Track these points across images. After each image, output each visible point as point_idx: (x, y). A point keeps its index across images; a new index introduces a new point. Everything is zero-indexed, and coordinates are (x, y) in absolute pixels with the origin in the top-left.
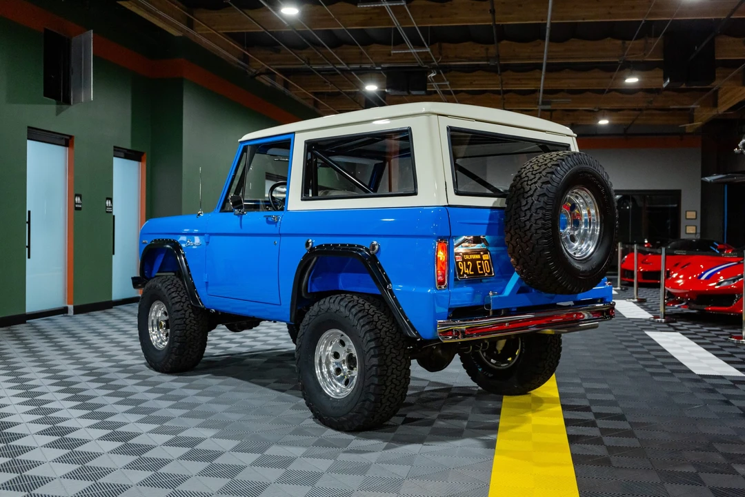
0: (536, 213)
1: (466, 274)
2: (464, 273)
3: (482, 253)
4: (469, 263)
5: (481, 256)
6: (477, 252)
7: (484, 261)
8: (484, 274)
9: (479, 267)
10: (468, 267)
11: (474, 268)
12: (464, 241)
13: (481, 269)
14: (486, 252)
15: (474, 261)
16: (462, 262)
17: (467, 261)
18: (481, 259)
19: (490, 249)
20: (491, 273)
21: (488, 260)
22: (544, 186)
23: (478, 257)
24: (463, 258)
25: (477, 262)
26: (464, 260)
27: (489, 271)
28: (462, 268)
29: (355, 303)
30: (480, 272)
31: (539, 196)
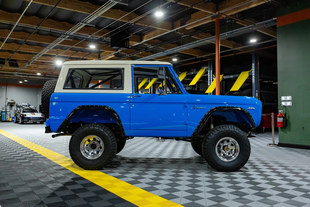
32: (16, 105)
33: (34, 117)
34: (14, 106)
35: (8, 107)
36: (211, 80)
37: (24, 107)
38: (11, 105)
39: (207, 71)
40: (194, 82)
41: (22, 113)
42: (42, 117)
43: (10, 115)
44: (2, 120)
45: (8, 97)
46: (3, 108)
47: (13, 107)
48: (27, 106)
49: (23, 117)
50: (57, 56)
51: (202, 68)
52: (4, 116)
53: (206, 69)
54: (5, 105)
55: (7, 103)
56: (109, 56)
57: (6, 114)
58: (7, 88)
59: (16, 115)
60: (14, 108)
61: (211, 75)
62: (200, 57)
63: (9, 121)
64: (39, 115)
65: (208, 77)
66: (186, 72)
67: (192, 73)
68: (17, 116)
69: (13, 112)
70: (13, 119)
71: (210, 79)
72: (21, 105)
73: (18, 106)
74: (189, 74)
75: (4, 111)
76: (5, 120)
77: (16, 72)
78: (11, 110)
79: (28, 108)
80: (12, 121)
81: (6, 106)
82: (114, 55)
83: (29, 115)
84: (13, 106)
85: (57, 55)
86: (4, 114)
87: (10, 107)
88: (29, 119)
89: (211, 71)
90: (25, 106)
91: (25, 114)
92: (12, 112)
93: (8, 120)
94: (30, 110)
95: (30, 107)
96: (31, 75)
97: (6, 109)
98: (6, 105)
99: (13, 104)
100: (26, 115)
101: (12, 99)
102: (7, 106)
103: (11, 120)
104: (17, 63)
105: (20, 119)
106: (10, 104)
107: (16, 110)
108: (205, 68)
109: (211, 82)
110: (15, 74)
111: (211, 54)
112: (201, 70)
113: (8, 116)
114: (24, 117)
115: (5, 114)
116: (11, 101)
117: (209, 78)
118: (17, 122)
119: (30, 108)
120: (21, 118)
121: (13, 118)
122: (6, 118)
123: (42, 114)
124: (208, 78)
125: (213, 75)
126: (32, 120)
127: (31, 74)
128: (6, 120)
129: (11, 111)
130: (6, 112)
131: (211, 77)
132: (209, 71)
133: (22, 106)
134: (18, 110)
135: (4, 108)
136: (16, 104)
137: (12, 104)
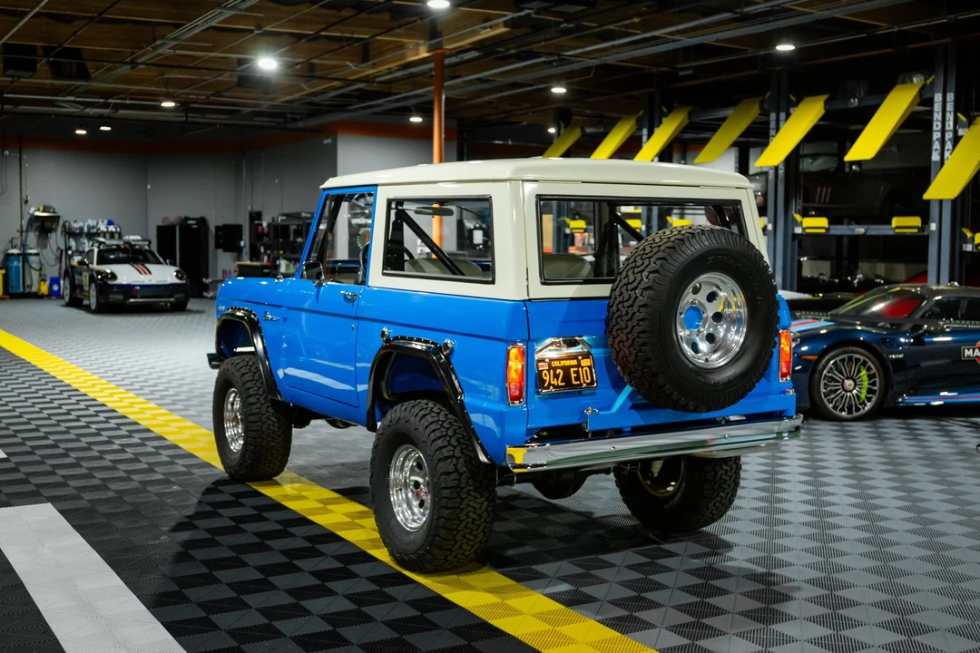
0: (639, 311)
1: (553, 385)
2: (550, 384)
3: (580, 358)
4: (558, 371)
5: (579, 362)
6: (574, 357)
7: (582, 368)
8: (581, 385)
9: (573, 375)
10: (556, 376)
11: (567, 378)
12: (552, 344)
13: (577, 378)
14: (586, 356)
15: (566, 369)
16: (549, 371)
17: (555, 369)
18: (579, 365)
19: (593, 351)
20: (592, 383)
21: (590, 367)
22: (652, 275)
23: (575, 362)
24: (550, 365)
25: (572, 370)
26: (550, 367)
27: (589, 381)
28: (547, 378)
29: (428, 412)
30: (574, 383)
31: (644, 289)
32: (64, 226)
33: (147, 282)
34: (56, 231)
35: (32, 238)
36: (949, 135)
37: (102, 239)
38: (44, 226)
39: (928, 96)
40: (865, 147)
41: (95, 266)
42: (177, 281)
43: (41, 269)
44: (11, 290)
45: (29, 192)
46: (11, 241)
47: (52, 236)
48: (116, 236)
49: (105, 285)
50: (257, 32)
51: (904, 82)
52: (18, 273)
53: (923, 88)
54: (19, 228)
55: (27, 218)
56: (485, 28)
57: (26, 266)
58: (24, 157)
59: (70, 273)
60: (56, 240)
61: (950, 117)
62: (896, 29)
63: (38, 296)
64: (164, 274)
65: (935, 124)
66: (825, 97)
67: (855, 102)
68: (76, 277)
69: (54, 257)
70: (55, 288)
71: (943, 131)
72: (81, 229)
73: (70, 233)
74: (839, 105)
75: (15, 251)
76: (21, 290)
77: (69, 95)
78: (45, 247)
79: (121, 243)
80: (53, 295)
81: (22, 232)
82: (505, 26)
83: (126, 274)
84: (51, 230)
85: (259, 27)
86: (17, 264)
87: (39, 237)
88: (128, 289)
89: (951, 97)
90: (108, 236)
91: (108, 269)
92: (46, 258)
93: (34, 289)
94: (125, 250)
95: (126, 238)
96: (130, 104)
97: (24, 246)
98: (24, 228)
99: (50, 224)
100: (114, 276)
101: (47, 204)
102: (27, 230)
103: (44, 289)
104: (84, 64)
105: (93, 293)
106: (38, 224)
107: (63, 247)
108: (917, 80)
109: (949, 145)
110: (64, 101)
111: (952, 16)
112: (897, 87)
113: (35, 275)
114: (110, 282)
115: (21, 264)
116: (43, 212)
117: (940, 127)
118: (75, 303)
119: (125, 243)
120: (93, 286)
121: (55, 281)
122: (28, 282)
123: (177, 272)
124: (935, 128)
125: (959, 115)
126: (142, 297)
127: (128, 102)
128: (27, 290)
129: (44, 251)
130: (25, 257)
131: (950, 124)
132: (938, 97)
133: (86, 230)
134: (70, 248)
135: (18, 242)
136: (61, 222)
137: (48, 224)
